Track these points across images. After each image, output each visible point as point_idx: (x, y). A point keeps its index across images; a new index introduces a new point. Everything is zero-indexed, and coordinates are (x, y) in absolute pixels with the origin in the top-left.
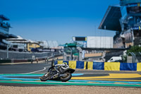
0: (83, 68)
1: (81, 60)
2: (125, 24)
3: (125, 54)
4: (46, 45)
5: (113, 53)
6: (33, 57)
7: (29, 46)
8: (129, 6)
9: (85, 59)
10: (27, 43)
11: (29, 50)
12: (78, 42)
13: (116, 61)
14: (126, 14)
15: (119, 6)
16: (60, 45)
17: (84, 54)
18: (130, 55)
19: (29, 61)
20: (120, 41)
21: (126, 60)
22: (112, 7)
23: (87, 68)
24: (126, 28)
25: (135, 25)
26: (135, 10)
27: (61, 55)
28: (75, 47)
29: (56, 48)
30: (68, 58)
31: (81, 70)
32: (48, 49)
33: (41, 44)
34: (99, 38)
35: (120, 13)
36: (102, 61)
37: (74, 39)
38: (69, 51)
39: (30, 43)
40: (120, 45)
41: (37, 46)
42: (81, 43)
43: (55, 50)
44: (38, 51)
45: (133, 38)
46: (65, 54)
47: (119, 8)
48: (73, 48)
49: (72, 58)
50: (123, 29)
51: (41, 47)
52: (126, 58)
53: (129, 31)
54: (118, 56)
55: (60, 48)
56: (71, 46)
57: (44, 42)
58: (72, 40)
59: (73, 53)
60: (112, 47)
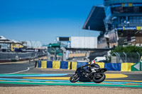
0: (67, 68)
1: (65, 60)
2: (109, 25)
3: (109, 54)
4: (29, 45)
5: (97, 54)
6: (17, 57)
7: (12, 46)
8: (113, 6)
9: (69, 59)
10: (10, 43)
11: (12, 50)
12: (62, 42)
13: (100, 62)
14: (110, 14)
15: (103, 6)
16: (44, 46)
17: (68, 55)
18: (114, 55)
19: (13, 61)
20: (104, 41)
21: (110, 60)
22: (96, 7)
23: (71, 68)
24: (110, 29)
25: (119, 25)
26: (119, 11)
27: (45, 55)
28: (59, 47)
29: (40, 48)
30: (52, 58)
31: (65, 70)
32: (32, 49)
33: (25, 45)
34: (82, 38)
35: (104, 14)
36: (86, 61)
37: (58, 39)
38: (53, 51)
39: (13, 43)
40: (104, 46)
41: (21, 46)
42: (64, 43)
43: (39, 50)
44: (22, 51)
45: (118, 39)
46: (49, 54)
47: (103, 8)
48: (57, 49)
49: (56, 58)
50: (107, 29)
51: (25, 47)
52: (110, 58)
53: (113, 31)
54: (102, 56)
55: (44, 48)
56: (54, 46)
57: (28, 42)
58: (56, 41)
59: (57, 53)
60: (96, 47)
